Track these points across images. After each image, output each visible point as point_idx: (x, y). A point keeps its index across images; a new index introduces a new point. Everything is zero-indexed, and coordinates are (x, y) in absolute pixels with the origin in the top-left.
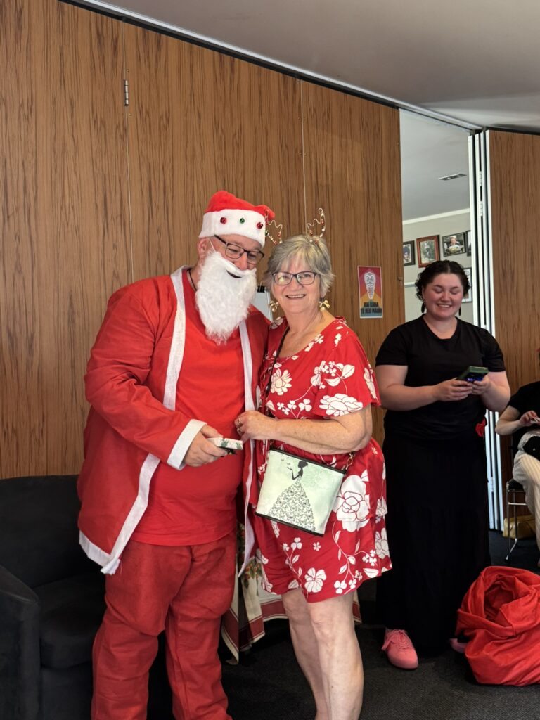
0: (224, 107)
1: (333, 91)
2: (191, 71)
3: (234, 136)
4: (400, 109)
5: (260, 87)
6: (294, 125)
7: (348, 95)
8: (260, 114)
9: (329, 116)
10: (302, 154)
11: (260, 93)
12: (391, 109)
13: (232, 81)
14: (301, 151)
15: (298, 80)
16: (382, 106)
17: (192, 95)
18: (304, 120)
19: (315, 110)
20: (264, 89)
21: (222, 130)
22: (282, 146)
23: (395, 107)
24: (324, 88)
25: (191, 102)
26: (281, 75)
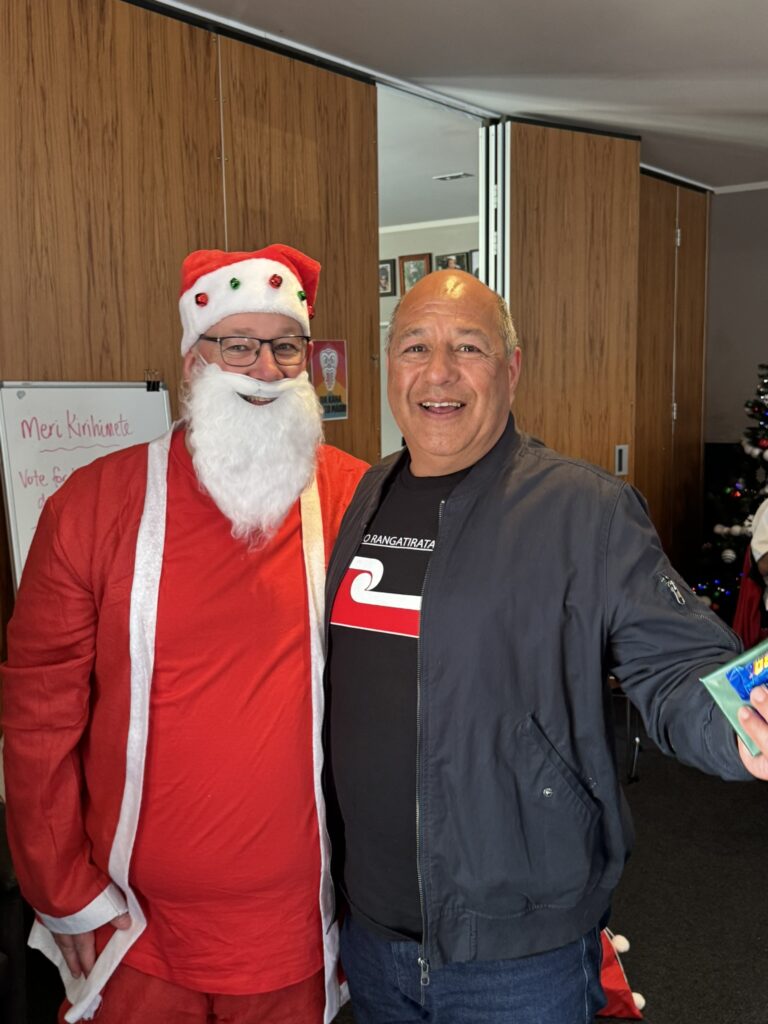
0: (88, 82)
1: (272, 54)
2: (29, 18)
3: (105, 127)
4: (378, 85)
5: (149, 47)
6: (207, 110)
7: (297, 62)
8: (150, 91)
9: (265, 95)
10: (220, 160)
11: (149, 55)
12: (363, 84)
13: (100, 34)
14: (220, 155)
15: (214, 34)
16: (349, 80)
17: (30, 60)
18: (224, 102)
19: (242, 85)
20: (156, 50)
21: (83, 119)
22: (187, 146)
23: (370, 81)
24: (257, 49)
25: (28, 71)
26: (185, 25)
